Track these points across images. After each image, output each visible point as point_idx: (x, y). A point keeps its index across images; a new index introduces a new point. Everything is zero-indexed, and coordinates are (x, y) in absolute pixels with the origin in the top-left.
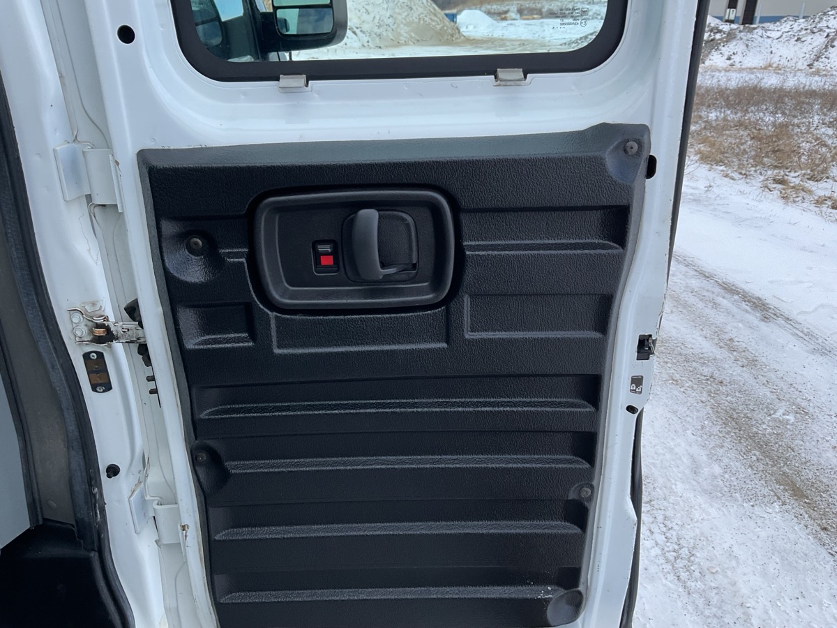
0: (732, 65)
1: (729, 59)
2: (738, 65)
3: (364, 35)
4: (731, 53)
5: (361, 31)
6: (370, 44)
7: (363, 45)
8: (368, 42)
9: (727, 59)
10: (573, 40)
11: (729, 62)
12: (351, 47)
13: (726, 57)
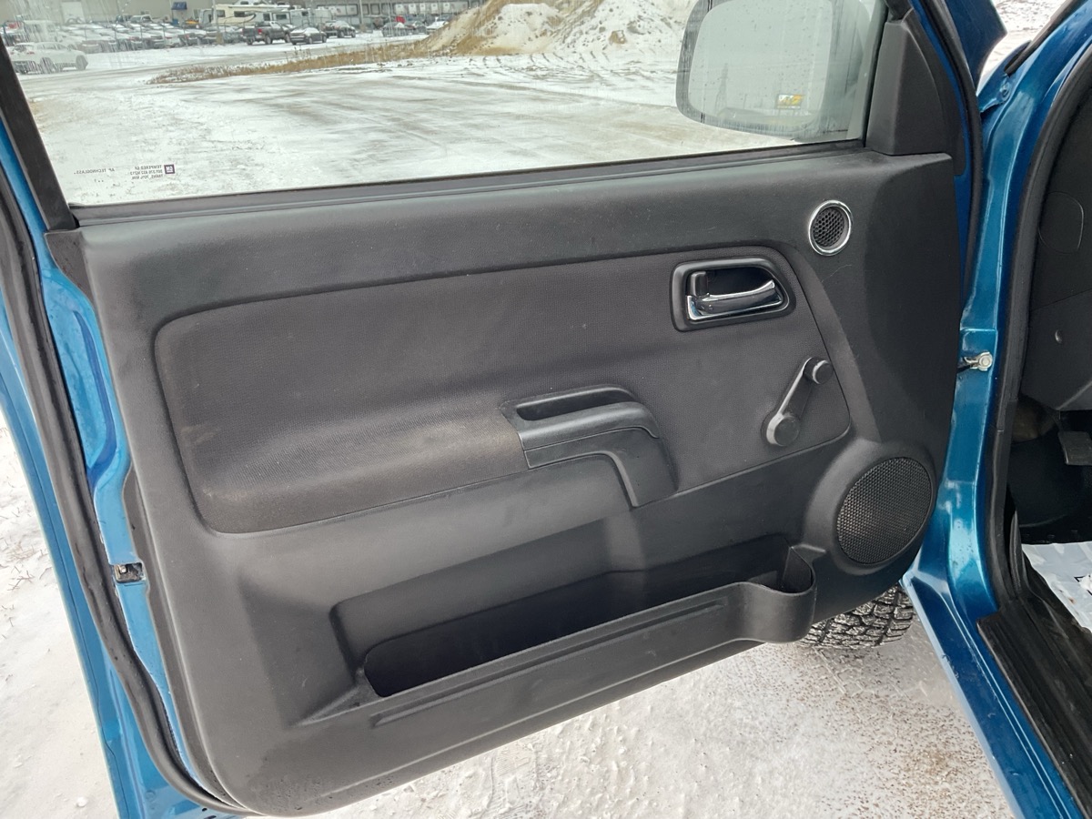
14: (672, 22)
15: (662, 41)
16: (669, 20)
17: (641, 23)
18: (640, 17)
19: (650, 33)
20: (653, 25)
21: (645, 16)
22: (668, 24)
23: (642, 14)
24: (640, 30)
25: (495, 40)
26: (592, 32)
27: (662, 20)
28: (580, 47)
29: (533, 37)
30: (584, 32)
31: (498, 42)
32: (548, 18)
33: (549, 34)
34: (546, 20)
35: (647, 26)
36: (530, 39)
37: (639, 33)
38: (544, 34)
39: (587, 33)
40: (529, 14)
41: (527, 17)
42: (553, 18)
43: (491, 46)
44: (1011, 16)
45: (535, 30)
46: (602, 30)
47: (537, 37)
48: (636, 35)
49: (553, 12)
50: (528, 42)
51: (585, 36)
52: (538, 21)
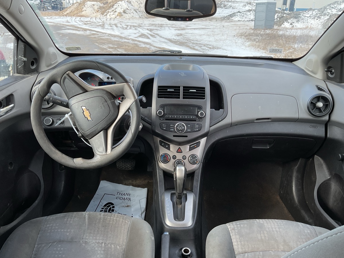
0: (293, 27)
1: (291, 24)
2: (295, 27)
3: (140, 13)
4: (292, 22)
5: (139, 11)
6: (143, 16)
7: (140, 17)
8: (142, 16)
9: (290, 25)
10: (225, 16)
11: (291, 26)
12: (135, 18)
13: (290, 23)
14: (137, 11)
15: (134, 17)
16: (136, 10)
17: (127, 10)
18: (127, 9)
19: (130, 14)
20: (131, 11)
21: (129, 8)
22: (136, 12)
23: (128, 8)
24: (127, 12)
25: (82, 12)
26: (112, 12)
27: (134, 10)
28: (108, 16)
29: (94, 12)
30: (110, 12)
31: (83, 13)
32: (100, 7)
33: (99, 12)
34: (99, 7)
35: (129, 12)
36: (93, 13)
37: (127, 13)
38: (98, 11)
39: (111, 12)
40: (94, 5)
41: (93, 6)
42: (101, 7)
43: (81, 14)
44: (237, 17)
45: (95, 10)
46: (116, 12)
47: (95, 12)
48: (126, 14)
49: (102, 5)
50: (92, 14)
51: (110, 13)
52: (96, 7)
